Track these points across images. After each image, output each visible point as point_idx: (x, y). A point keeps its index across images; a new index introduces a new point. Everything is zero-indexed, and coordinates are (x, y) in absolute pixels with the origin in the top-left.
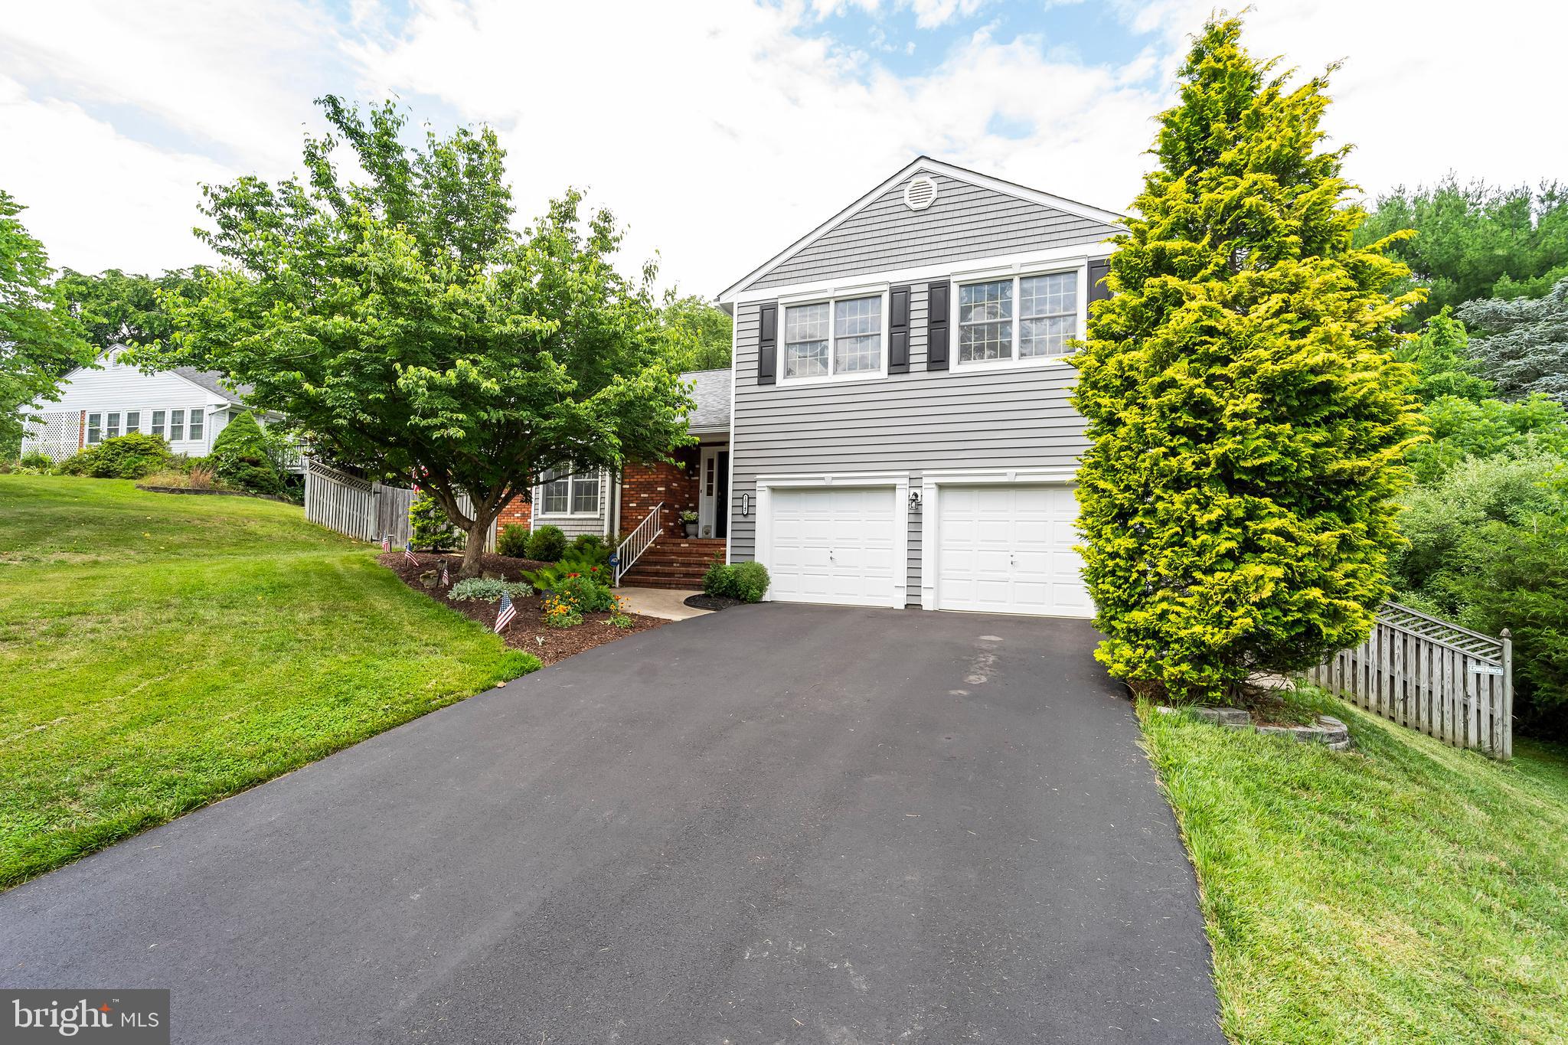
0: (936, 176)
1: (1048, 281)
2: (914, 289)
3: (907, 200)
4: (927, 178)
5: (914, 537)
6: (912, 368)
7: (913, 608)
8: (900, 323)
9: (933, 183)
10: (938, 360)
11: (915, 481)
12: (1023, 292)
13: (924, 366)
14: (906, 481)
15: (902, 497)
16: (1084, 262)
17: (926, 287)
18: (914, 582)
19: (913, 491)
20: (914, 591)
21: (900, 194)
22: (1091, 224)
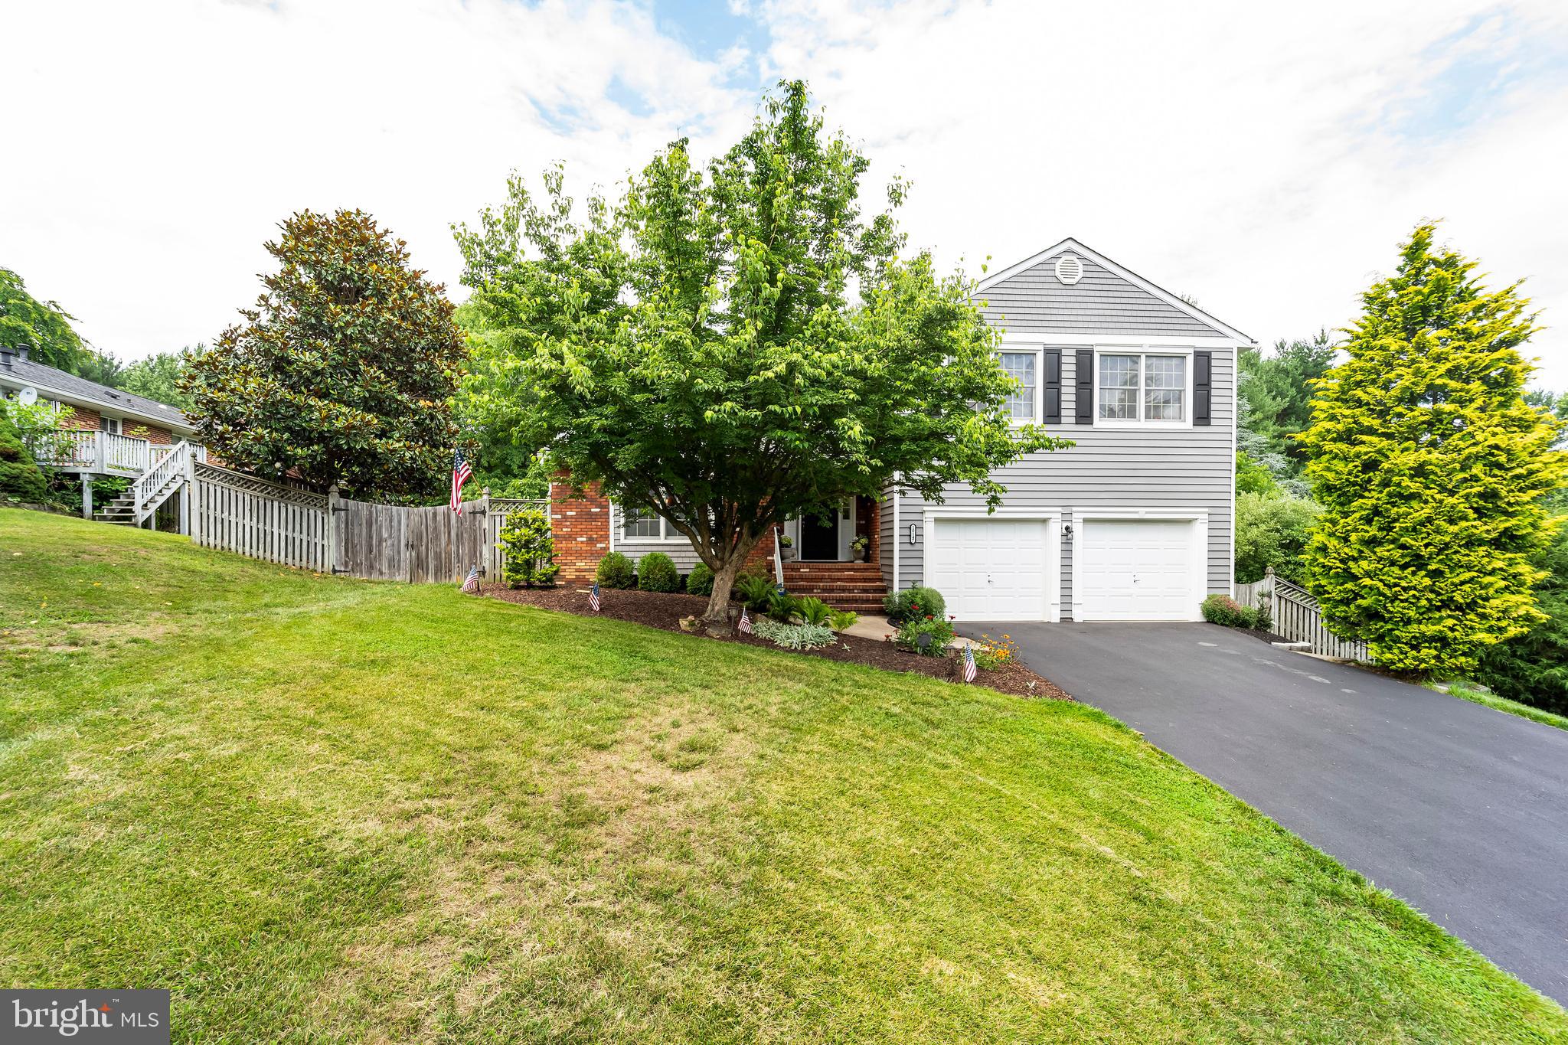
0: (1081, 258)
1: (1164, 361)
2: (1064, 352)
3: (1058, 273)
4: (1074, 258)
5: (1066, 562)
6: (1063, 420)
7: (1067, 620)
8: (1053, 382)
9: (1079, 263)
10: (1084, 416)
11: (1067, 516)
12: (1148, 367)
13: (1073, 420)
14: (1059, 516)
15: (1056, 529)
16: (1192, 351)
17: (1073, 352)
18: (1066, 600)
19: (1065, 525)
20: (1066, 607)
21: (1051, 267)
22: (1195, 322)
